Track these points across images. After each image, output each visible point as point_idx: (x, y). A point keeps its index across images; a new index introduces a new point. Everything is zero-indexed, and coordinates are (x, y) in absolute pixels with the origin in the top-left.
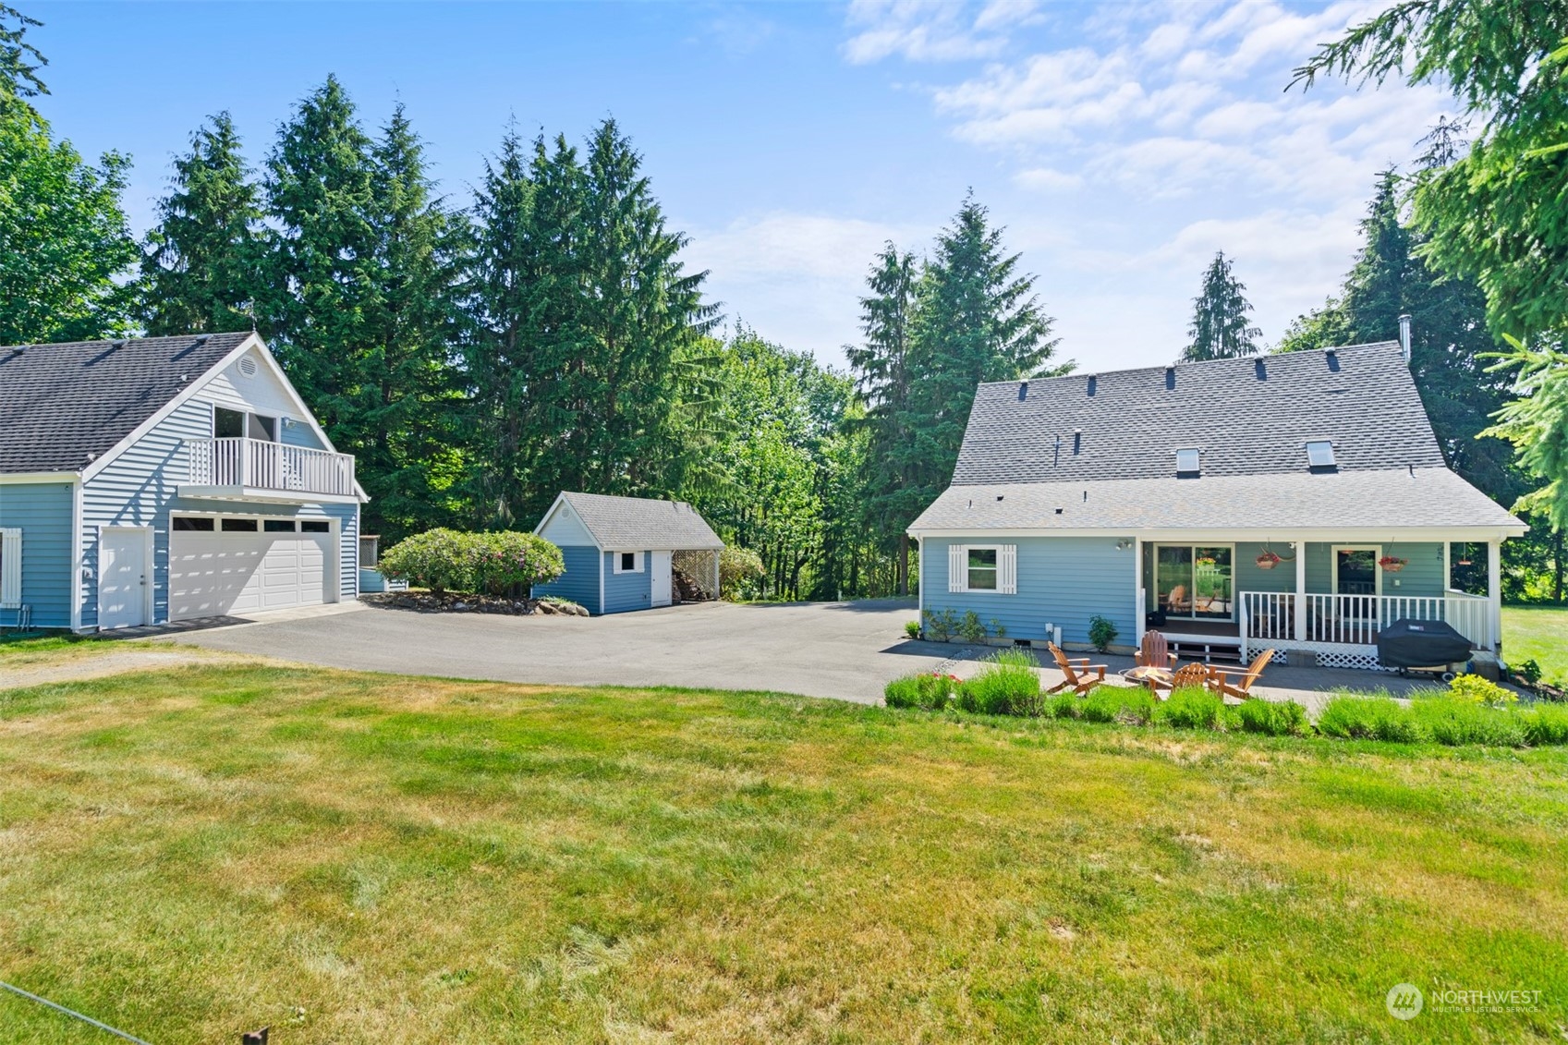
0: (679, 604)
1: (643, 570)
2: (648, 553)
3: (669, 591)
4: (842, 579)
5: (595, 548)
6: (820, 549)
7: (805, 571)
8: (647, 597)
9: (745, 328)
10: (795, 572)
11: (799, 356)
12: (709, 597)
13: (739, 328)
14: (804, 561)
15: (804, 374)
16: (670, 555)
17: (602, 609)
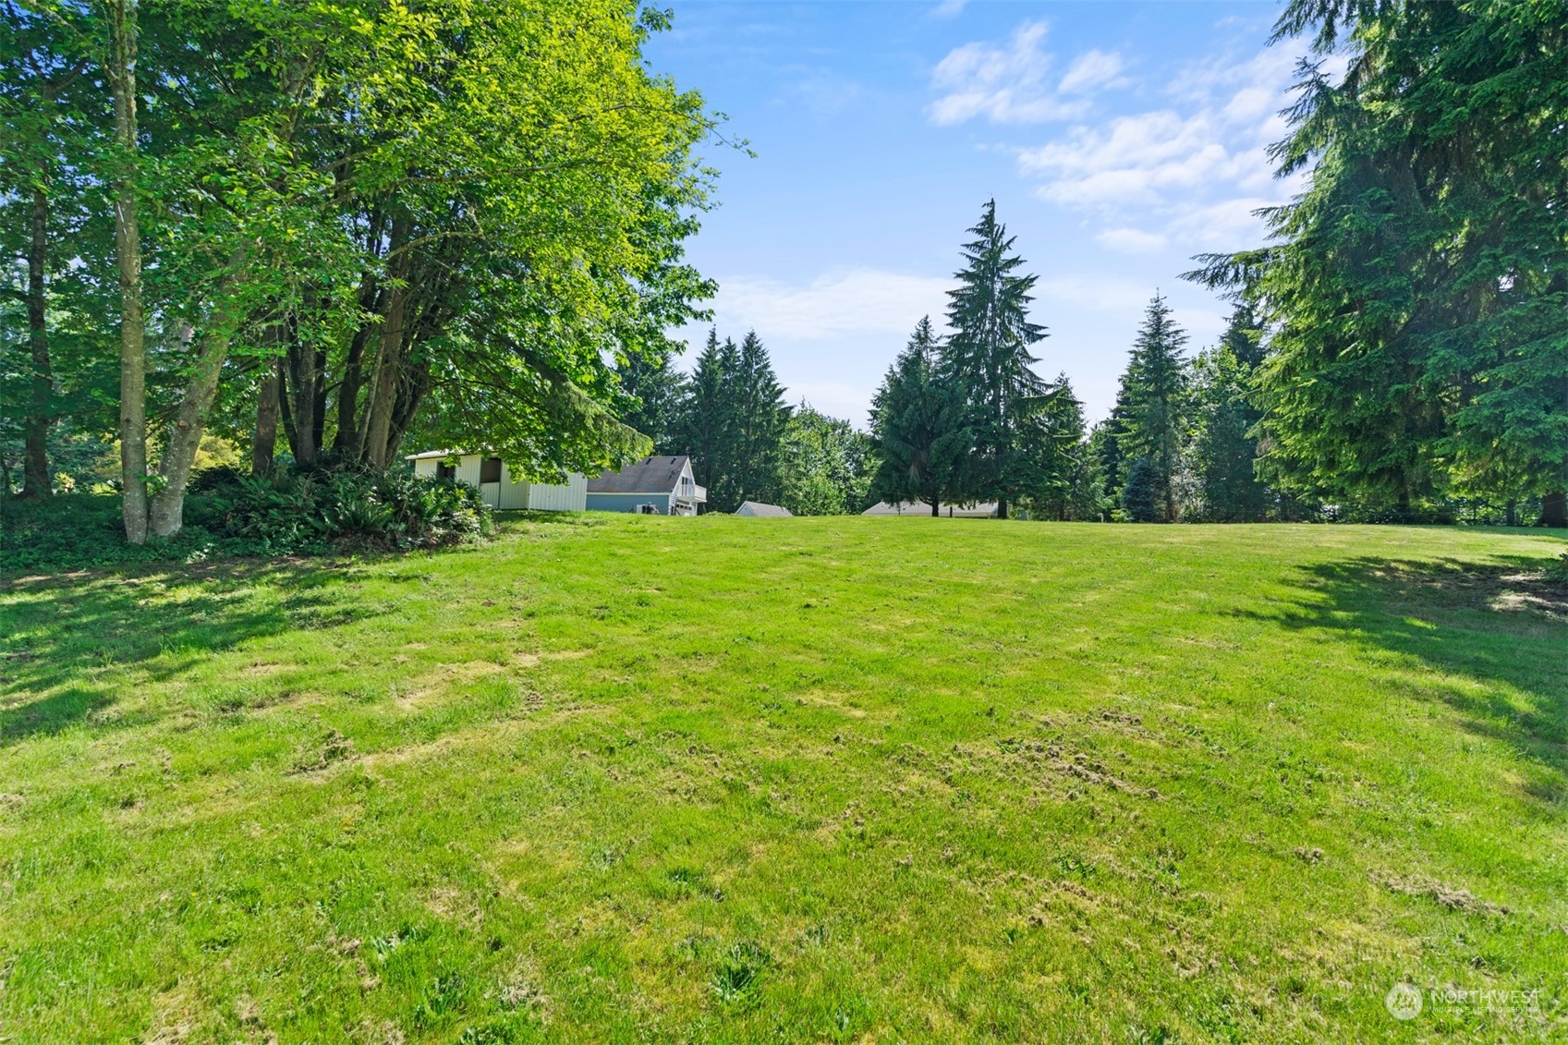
9: (807, 405)
13: (803, 405)
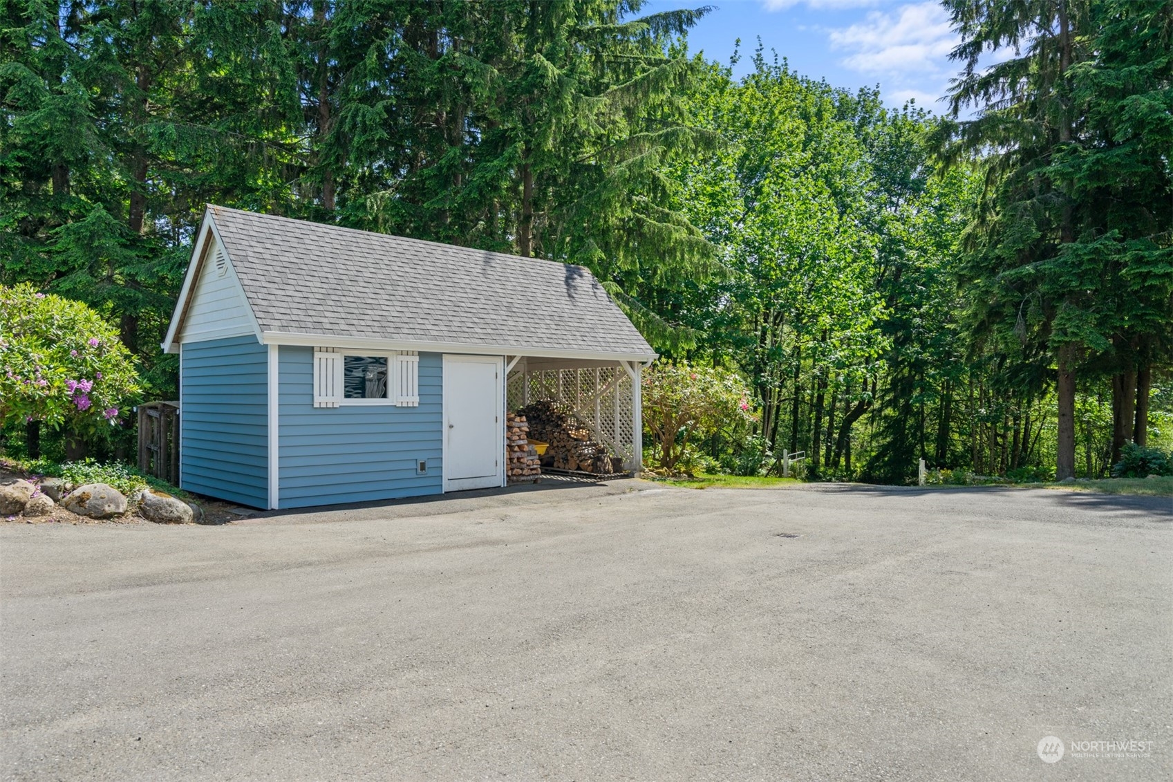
0: (536, 485)
1: (414, 400)
2: (431, 361)
3: (501, 454)
4: (924, 438)
5: (251, 340)
6: (886, 392)
7: (861, 428)
8: (429, 466)
10: (846, 427)
11: (854, 94)
12: (620, 470)
14: (860, 410)
15: (864, 122)
16: (501, 369)
17: (274, 503)
